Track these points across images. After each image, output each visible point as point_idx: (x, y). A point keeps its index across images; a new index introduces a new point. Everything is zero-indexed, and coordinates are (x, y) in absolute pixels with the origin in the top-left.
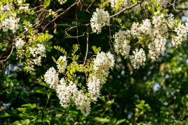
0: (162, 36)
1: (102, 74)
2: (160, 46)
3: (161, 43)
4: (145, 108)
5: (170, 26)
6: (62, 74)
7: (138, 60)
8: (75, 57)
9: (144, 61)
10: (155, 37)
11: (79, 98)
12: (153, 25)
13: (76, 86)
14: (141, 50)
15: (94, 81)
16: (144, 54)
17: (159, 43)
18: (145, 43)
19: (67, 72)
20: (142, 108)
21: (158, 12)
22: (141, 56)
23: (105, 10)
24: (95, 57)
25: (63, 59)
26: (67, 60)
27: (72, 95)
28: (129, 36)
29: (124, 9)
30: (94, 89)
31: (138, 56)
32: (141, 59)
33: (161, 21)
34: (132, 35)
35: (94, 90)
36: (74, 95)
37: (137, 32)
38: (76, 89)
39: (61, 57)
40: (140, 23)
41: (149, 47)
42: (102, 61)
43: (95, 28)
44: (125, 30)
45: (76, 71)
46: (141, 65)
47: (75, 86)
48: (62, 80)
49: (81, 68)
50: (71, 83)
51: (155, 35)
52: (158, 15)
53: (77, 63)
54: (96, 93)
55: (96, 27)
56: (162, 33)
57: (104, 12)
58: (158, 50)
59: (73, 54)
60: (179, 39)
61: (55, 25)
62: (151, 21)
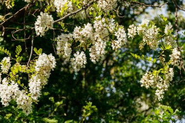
0: (103, 40)
1: (43, 75)
2: (100, 49)
3: (101, 47)
4: (92, 109)
5: (111, 31)
6: (5, 74)
7: (78, 62)
8: (19, 59)
9: (85, 63)
10: (96, 41)
11: (21, 98)
12: (94, 29)
13: (18, 85)
14: (82, 53)
15: (35, 81)
16: (85, 57)
17: (100, 46)
18: (86, 47)
19: (11, 73)
20: (89, 109)
21: (100, 17)
22: (81, 59)
23: (49, 15)
24: (37, 58)
25: (7, 60)
26: (11, 61)
27: (14, 95)
28: (71, 39)
29: (69, 14)
30: (35, 88)
31: (79, 59)
32: (82, 61)
33: (101, 25)
34: (74, 39)
35: (34, 90)
36: (16, 95)
37: (79, 35)
38: (17, 89)
39: (5, 58)
40: (82, 27)
41: (90, 50)
42: (43, 62)
43: (38, 31)
44: (67, 33)
45: (19, 71)
46: (82, 67)
47: (16, 85)
48: (5, 79)
49: (23, 69)
50: (13, 82)
51: (96, 39)
52: (99, 20)
53: (20, 64)
54: (36, 93)
55: (40, 30)
56: (102, 37)
57: (48, 16)
58: (98, 53)
59: (16, 56)
60: (118, 43)
61: (4, 28)
62: (92, 26)
